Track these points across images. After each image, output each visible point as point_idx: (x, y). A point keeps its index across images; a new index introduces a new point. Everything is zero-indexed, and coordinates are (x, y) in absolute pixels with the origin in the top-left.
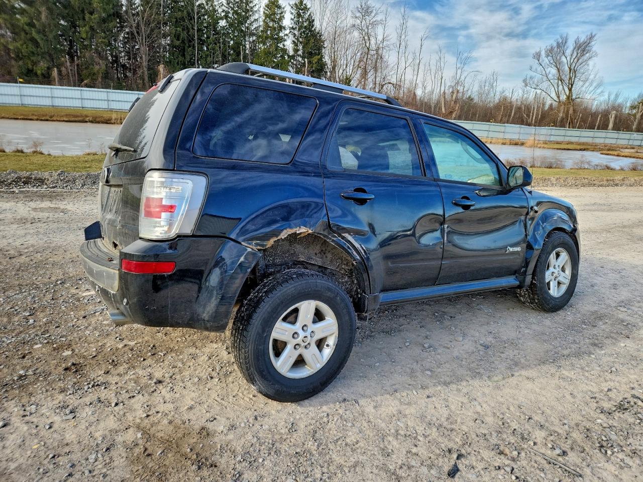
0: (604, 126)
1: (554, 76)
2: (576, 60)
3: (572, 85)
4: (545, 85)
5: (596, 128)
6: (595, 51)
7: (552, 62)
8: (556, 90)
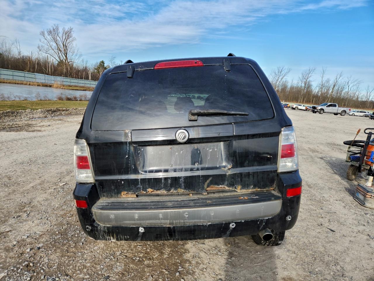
0: (87, 78)
1: (55, 47)
2: (65, 41)
3: (66, 54)
4: (51, 52)
5: (84, 78)
6: (74, 37)
7: (52, 39)
8: (58, 55)
